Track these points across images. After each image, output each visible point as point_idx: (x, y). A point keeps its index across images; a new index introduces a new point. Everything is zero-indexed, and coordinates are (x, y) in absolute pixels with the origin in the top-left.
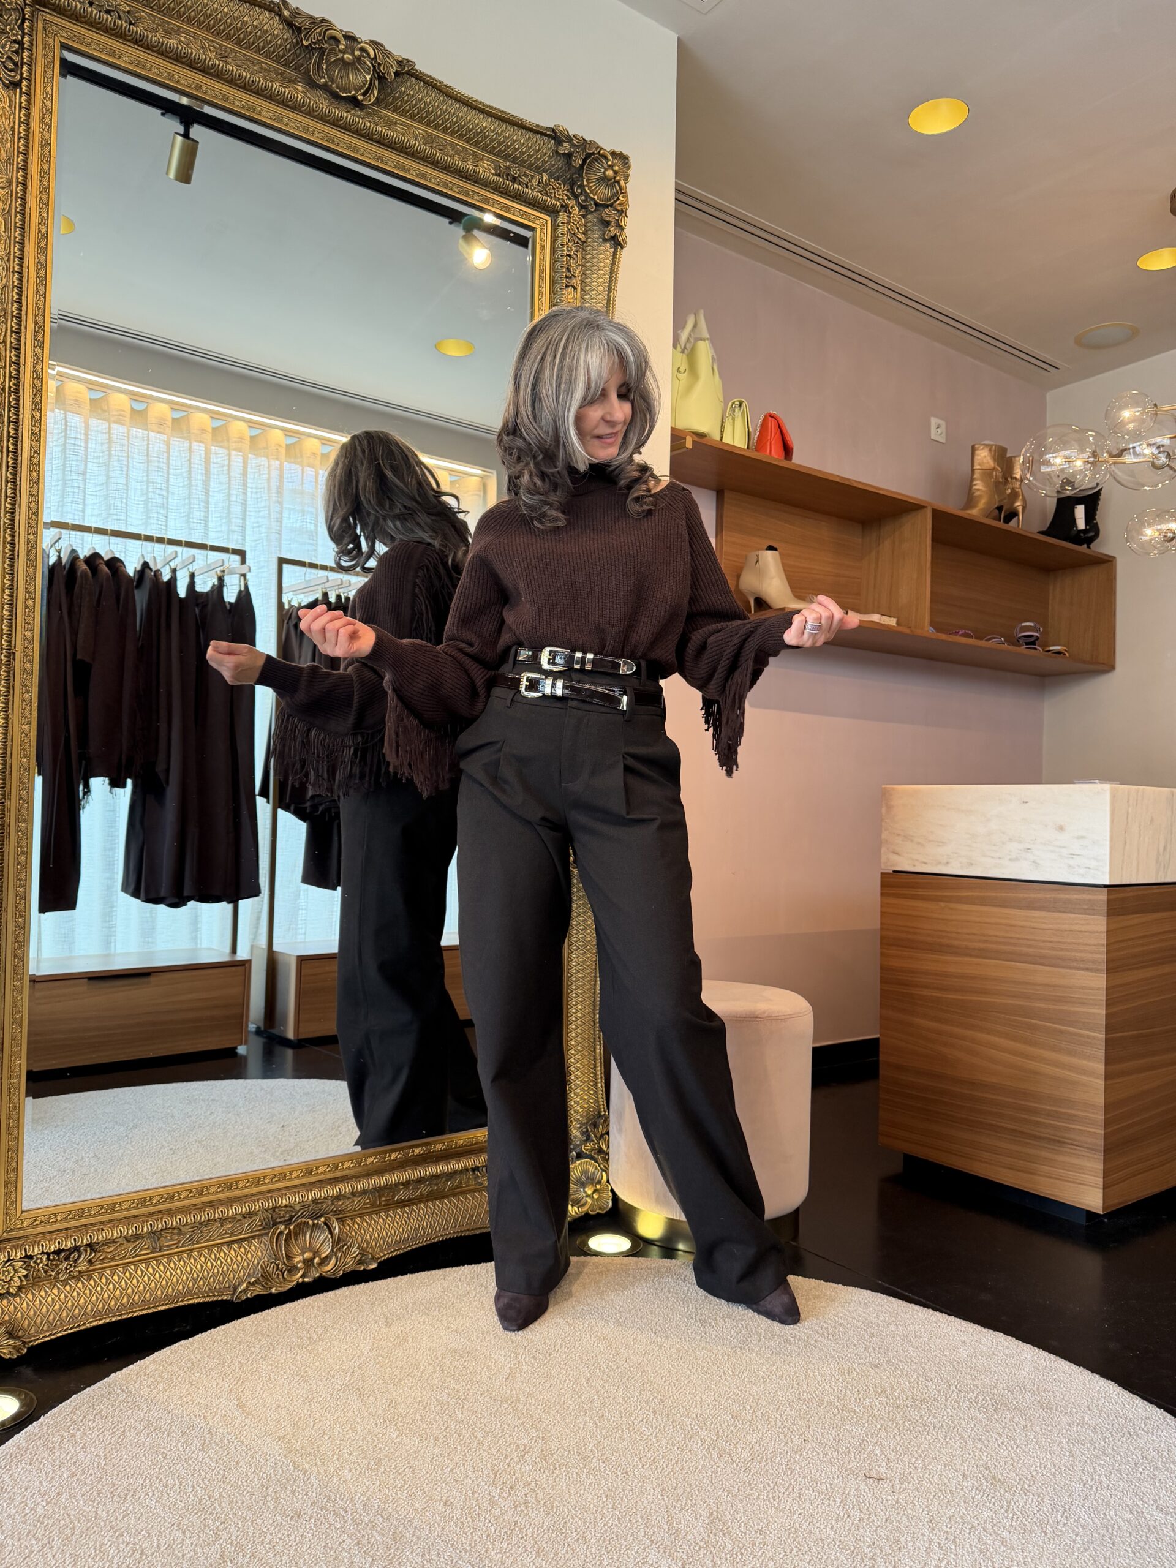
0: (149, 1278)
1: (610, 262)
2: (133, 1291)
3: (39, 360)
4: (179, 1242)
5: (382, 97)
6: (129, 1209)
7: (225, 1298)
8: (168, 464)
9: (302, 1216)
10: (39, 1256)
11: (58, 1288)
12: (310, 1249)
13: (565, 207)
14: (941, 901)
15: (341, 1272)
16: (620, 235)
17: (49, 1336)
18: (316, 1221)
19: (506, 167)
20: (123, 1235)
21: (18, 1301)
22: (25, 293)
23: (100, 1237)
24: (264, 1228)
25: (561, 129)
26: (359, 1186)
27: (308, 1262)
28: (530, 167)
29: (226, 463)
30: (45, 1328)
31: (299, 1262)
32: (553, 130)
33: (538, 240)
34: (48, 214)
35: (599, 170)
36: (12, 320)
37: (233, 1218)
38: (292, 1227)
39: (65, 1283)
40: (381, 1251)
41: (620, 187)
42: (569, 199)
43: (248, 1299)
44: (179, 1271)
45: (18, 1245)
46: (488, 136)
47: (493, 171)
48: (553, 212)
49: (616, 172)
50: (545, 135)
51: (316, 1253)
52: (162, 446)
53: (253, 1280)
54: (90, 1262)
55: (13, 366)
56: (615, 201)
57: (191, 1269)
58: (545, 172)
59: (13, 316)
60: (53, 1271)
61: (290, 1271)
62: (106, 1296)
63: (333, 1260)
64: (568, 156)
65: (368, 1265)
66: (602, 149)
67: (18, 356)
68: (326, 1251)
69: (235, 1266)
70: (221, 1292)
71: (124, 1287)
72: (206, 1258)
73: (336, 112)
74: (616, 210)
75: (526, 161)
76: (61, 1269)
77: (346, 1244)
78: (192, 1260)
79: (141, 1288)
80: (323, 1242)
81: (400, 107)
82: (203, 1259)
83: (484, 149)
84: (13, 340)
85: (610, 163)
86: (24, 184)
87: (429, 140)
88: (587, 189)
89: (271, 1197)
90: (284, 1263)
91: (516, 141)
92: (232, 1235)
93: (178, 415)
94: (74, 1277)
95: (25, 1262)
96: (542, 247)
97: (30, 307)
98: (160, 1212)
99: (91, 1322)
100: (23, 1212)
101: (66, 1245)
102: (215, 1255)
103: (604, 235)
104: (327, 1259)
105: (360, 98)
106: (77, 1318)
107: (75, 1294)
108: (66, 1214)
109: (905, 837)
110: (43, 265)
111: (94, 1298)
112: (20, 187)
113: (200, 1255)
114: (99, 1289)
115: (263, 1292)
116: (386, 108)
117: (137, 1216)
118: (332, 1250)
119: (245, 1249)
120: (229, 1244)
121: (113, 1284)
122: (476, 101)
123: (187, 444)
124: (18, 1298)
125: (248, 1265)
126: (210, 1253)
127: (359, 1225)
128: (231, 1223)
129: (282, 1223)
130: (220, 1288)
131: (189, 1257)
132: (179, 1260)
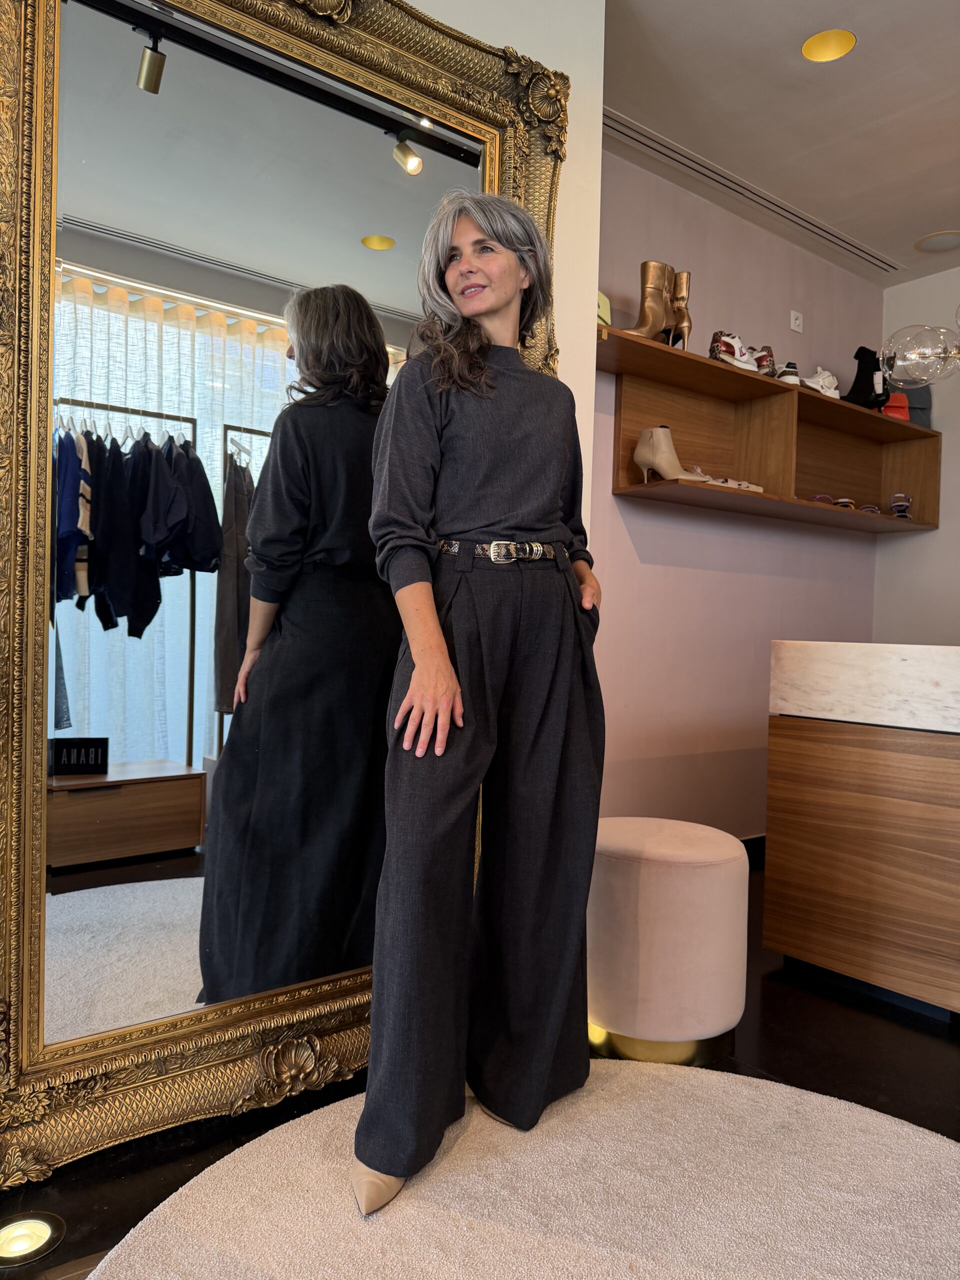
0: (157, 1100)
1: (549, 174)
2: (144, 1112)
3: (46, 263)
4: (181, 1066)
5: (354, 17)
6: (138, 1038)
7: (224, 1114)
8: (126, 340)
9: (288, 1036)
10: (61, 1087)
11: (77, 1113)
12: (296, 1065)
13: (512, 123)
14: (825, 742)
15: (323, 1085)
16: (561, 150)
17: (72, 1158)
18: (300, 1041)
19: (463, 85)
20: (134, 1063)
21: (42, 1127)
22: (32, 199)
23: (114, 1067)
24: (257, 1048)
25: (511, 50)
26: (337, 1006)
27: (294, 1078)
28: (481, 86)
29: (176, 340)
30: (67, 1151)
31: (286, 1078)
32: (504, 51)
33: (488, 153)
34: (52, 123)
35: (543, 89)
36: (21, 225)
37: (229, 1041)
38: (279, 1047)
39: (84, 1108)
40: (356, 1063)
41: (561, 105)
42: (515, 115)
43: (243, 1112)
44: (182, 1091)
45: (41, 1077)
46: (447, 55)
47: (450, 89)
48: (501, 127)
49: (557, 92)
50: (497, 55)
51: (301, 1069)
52: (121, 325)
53: (248, 1097)
54: (105, 1088)
55: (24, 270)
56: (556, 119)
57: (193, 1089)
58: (495, 90)
59: (22, 221)
60: (72, 1099)
61: (279, 1086)
62: (120, 1118)
63: (316, 1074)
64: (516, 75)
65: (346, 1076)
66: (546, 69)
67: (27, 259)
68: (310, 1066)
69: (232, 1084)
70: (220, 1107)
71: (135, 1109)
72: (205, 1078)
73: (315, 29)
74: (559, 127)
75: (479, 79)
76: (80, 1097)
77: (326, 1060)
78: (194, 1081)
79: (151, 1109)
80: (307, 1058)
81: (370, 26)
82: (203, 1079)
83: (442, 68)
84: (22, 243)
85: (552, 83)
86: (31, 94)
87: (395, 58)
88: (531, 106)
89: (261, 1020)
90: (274, 1079)
91: (471, 60)
93: (133, 298)
94: (90, 1103)
95: (48, 1093)
96: (492, 160)
97: (37, 211)
98: (165, 1039)
99: (107, 1144)
100: (44, 1047)
101: (84, 1076)
102: (214, 1076)
103: (546, 149)
104: (311, 1073)
105: (335, 17)
106: (95, 1140)
107: (92, 1118)
108: (83, 1047)
109: (792, 685)
110: (48, 172)
111: (110, 1121)
112: (27, 97)
113: (200, 1075)
114: (113, 1112)
115: (258, 1106)
116: (357, 27)
117: (145, 1044)
118: (315, 1065)
119: (239, 1068)
120: (225, 1064)
121: (126, 1106)
122: (438, 22)
123: (143, 324)
124: (42, 1126)
125: (243, 1082)
126: (209, 1073)
127: (335, 1040)
128: (226, 1045)
129: (270, 1043)
130: (219, 1105)
131: (191, 1078)
132: (182, 1082)
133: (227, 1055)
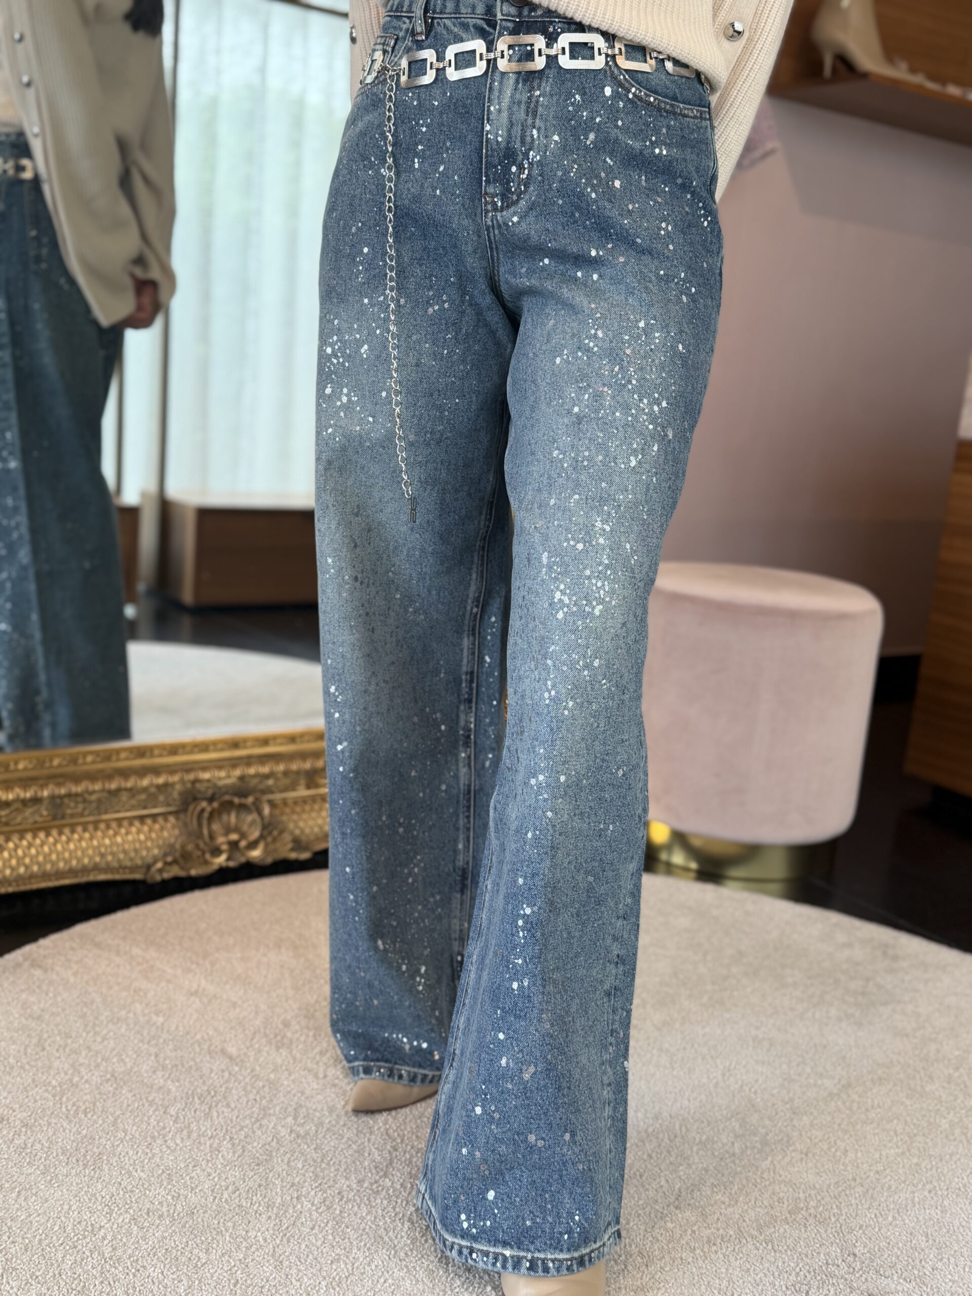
0: (49, 848)
2: (32, 861)
4: (83, 811)
7: (138, 876)
9: (226, 793)
12: (236, 830)
15: (271, 859)
18: (243, 801)
20: (20, 798)
24: (182, 804)
27: (234, 845)
31: (223, 843)
37: (145, 790)
38: (215, 805)
43: (163, 880)
44: (84, 843)
51: (243, 836)
53: (169, 859)
57: (99, 843)
65: (301, 854)
68: (255, 834)
69: (149, 843)
70: (133, 869)
71: (21, 855)
72: (115, 832)
77: (277, 829)
78: (99, 833)
79: (41, 858)
80: (251, 824)
82: (112, 832)
89: (191, 770)
90: (206, 843)
92: (145, 808)
102: (126, 830)
104: (254, 844)
113: (108, 827)
118: (261, 835)
119: (160, 825)
125: (164, 843)
127: (291, 808)
128: (144, 793)
129: (203, 799)
130: (132, 866)
132: (84, 832)
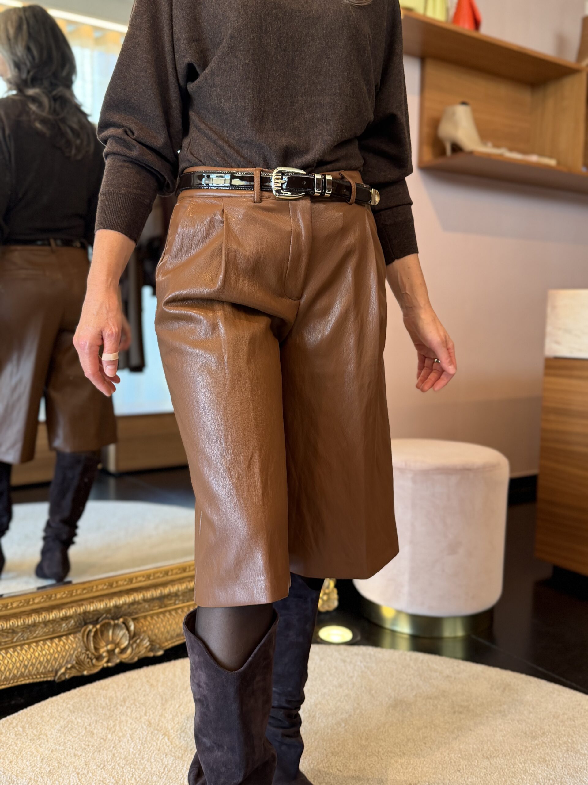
4: (13, 639)
7: (49, 679)
9: (106, 618)
12: (113, 642)
15: (136, 659)
18: (116, 622)
24: (78, 627)
26: (149, 594)
27: (111, 653)
31: (103, 652)
38: (98, 626)
40: (167, 640)
43: (66, 679)
44: (14, 660)
51: (117, 645)
53: (69, 666)
57: (23, 658)
61: (97, 659)
63: (129, 651)
65: (156, 652)
68: (125, 643)
69: (56, 655)
70: (45, 675)
72: (34, 650)
77: (139, 638)
78: (24, 652)
80: (122, 637)
82: (32, 651)
89: (82, 605)
90: (93, 654)
102: (41, 647)
104: (125, 649)
113: (29, 648)
115: (78, 674)
118: (129, 643)
119: (64, 643)
120: (52, 639)
125: (66, 654)
126: (37, 646)
127: (149, 622)
128: (52, 624)
129: (91, 623)
130: (45, 672)
131: (21, 650)
132: (14, 652)
133: (54, 632)
